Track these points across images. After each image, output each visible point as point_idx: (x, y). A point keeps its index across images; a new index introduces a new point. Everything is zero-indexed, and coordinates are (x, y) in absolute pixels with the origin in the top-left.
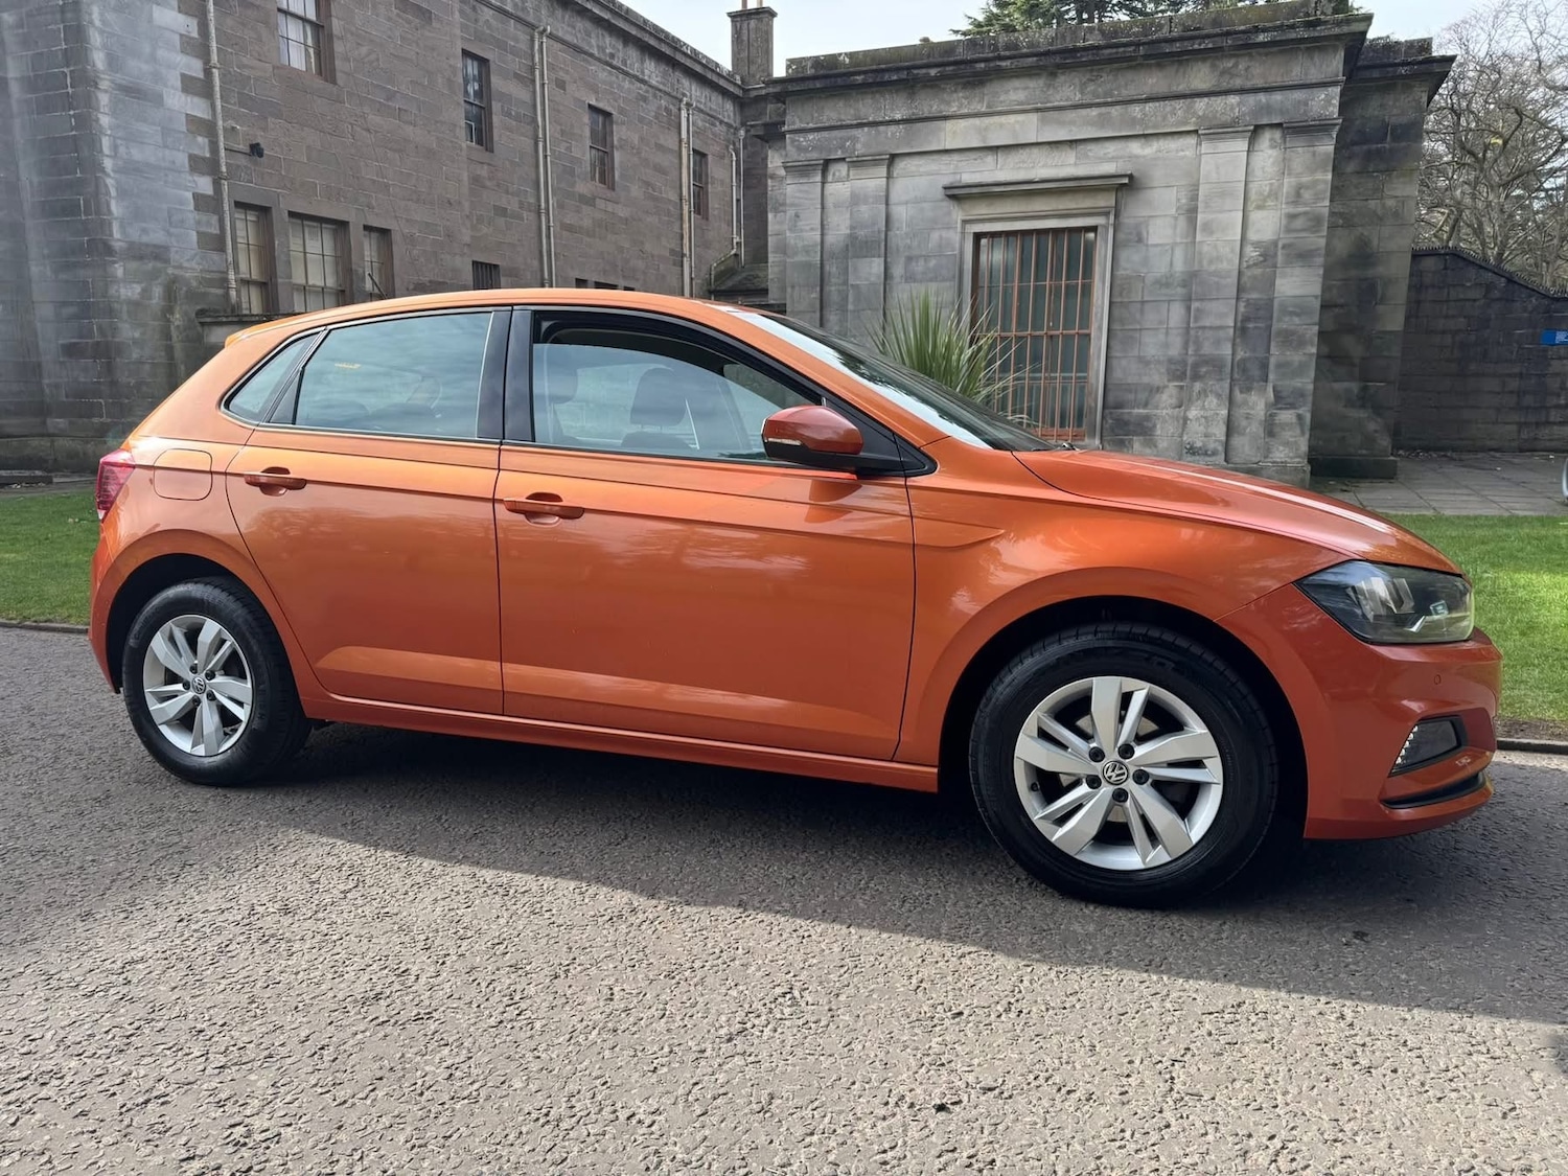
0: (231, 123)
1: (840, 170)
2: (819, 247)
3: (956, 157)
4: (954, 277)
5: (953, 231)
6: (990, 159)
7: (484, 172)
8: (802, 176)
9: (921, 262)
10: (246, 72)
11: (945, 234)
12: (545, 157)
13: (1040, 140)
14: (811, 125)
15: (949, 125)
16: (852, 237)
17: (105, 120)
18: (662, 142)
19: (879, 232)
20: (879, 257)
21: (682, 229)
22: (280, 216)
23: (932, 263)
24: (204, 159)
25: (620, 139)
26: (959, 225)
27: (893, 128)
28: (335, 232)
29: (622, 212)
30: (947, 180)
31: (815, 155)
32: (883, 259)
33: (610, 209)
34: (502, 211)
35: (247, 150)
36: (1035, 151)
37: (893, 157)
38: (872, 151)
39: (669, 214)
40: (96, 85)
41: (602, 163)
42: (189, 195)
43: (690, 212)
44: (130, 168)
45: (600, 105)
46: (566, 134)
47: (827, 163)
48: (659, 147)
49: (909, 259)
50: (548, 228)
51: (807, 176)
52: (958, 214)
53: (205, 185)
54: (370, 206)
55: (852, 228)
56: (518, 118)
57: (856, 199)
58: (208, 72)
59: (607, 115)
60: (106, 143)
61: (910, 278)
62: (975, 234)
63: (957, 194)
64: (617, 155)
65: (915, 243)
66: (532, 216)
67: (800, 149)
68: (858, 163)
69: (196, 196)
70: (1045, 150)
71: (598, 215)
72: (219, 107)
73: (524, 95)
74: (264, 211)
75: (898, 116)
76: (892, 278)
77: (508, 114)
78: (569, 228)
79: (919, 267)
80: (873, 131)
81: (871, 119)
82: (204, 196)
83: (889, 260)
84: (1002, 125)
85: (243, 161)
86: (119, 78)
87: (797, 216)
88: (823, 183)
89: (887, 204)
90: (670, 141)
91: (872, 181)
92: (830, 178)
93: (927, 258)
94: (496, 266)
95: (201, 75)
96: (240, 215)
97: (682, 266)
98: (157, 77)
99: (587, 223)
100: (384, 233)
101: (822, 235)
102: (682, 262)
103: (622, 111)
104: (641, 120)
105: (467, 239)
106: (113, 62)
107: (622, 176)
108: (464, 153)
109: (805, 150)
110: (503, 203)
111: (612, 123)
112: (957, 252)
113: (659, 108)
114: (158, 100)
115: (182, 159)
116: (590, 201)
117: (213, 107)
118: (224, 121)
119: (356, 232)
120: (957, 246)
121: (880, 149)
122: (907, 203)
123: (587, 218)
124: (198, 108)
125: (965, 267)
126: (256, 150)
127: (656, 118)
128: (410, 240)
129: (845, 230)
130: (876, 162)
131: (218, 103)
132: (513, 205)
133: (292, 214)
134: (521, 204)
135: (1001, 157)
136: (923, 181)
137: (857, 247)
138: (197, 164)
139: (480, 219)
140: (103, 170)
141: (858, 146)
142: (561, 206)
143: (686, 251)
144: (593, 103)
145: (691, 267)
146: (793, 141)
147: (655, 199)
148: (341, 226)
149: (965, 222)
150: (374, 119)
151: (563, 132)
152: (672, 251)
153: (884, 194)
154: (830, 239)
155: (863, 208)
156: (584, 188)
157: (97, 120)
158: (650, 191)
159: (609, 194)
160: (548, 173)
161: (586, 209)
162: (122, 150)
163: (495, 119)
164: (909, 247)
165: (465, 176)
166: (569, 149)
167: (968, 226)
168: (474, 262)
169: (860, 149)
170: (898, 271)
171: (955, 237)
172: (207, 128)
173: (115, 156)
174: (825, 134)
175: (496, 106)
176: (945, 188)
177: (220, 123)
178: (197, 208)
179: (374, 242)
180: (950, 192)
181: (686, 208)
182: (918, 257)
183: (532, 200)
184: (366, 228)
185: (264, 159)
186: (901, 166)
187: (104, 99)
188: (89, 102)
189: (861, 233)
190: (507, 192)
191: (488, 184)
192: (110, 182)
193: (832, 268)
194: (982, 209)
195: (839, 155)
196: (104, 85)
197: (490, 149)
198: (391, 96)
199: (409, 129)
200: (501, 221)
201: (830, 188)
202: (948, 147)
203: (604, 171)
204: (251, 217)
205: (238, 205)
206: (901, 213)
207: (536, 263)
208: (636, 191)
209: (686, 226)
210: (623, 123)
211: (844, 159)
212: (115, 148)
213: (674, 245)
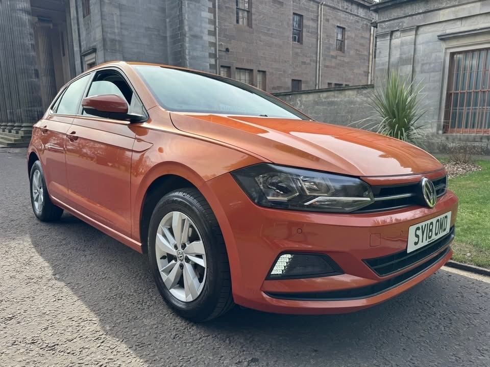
0: (221, 43)
1: (398, 34)
2: (387, 63)
3: (444, 24)
4: (441, 70)
5: (442, 52)
6: (459, 23)
7: (299, 51)
8: (382, 38)
9: (428, 66)
10: (226, 27)
11: (438, 54)
12: (320, 44)
13: (481, 13)
14: (387, 19)
15: (441, 12)
16: (400, 58)
17: (187, 45)
18: (363, 35)
19: (411, 55)
20: (411, 64)
21: (369, 64)
22: (233, 69)
23: (432, 65)
24: (213, 54)
25: (348, 36)
26: (444, 50)
27: (419, 16)
28: (249, 73)
29: (346, 60)
30: (439, 34)
31: (388, 30)
32: (412, 65)
33: (342, 59)
34: (304, 63)
35: (225, 50)
36: (479, 18)
37: (418, 27)
38: (410, 25)
39: (364, 59)
40: (185, 36)
41: (341, 44)
42: (208, 64)
43: (372, 58)
44: (193, 58)
45: (341, 26)
46: (329, 36)
47: (392, 32)
48: (362, 37)
49: (423, 65)
50: (319, 67)
51: (385, 37)
52: (444, 45)
53: (213, 61)
54: (260, 64)
55: (401, 54)
56: (311, 33)
57: (402, 44)
58: (215, 29)
59: (344, 29)
60: (187, 51)
61: (422, 72)
62: (451, 53)
63: (443, 38)
64: (346, 41)
65: (426, 58)
66: (314, 64)
67: (382, 28)
68: (404, 31)
69: (210, 65)
70: (483, 16)
71: (338, 61)
72: (217, 39)
73: (315, 25)
74: (229, 68)
75: (421, 11)
76: (415, 72)
77: (308, 32)
78: (327, 67)
79: (426, 67)
80: (410, 18)
81: (410, 14)
82: (212, 65)
83: (415, 65)
84: (464, 9)
85: (224, 53)
86: (192, 33)
87: (380, 52)
88: (391, 40)
89: (415, 44)
90: (367, 35)
91: (409, 37)
92: (393, 37)
93: (430, 64)
94: (301, 81)
95: (213, 30)
96: (222, 69)
97: (368, 77)
98: (202, 32)
99: (333, 64)
100: (264, 72)
101: (389, 58)
102: (368, 75)
103: (349, 27)
104: (356, 29)
105: (290, 72)
106: (190, 29)
107: (348, 48)
108: (291, 45)
109: (385, 28)
110: (305, 60)
111: (345, 31)
112: (443, 61)
113: (363, 24)
114: (201, 38)
115: (207, 54)
116: (335, 57)
117: (216, 38)
118: (219, 42)
119: (255, 72)
120: (443, 58)
121: (413, 24)
122: (423, 43)
123: (333, 63)
124: (212, 39)
125: (446, 66)
126: (227, 50)
127: (362, 28)
128: (272, 74)
129: (398, 56)
130: (411, 30)
131: (217, 37)
132: (308, 61)
133: (237, 68)
134: (311, 60)
135: (464, 22)
136: (430, 34)
137: (402, 62)
138: (211, 55)
139: (297, 66)
140: (186, 59)
141: (405, 24)
142: (324, 59)
143: (370, 71)
144: (339, 25)
145: (371, 77)
146: (380, 26)
147: (360, 55)
148: (251, 71)
149: (446, 49)
150: (263, 37)
151: (327, 36)
152: (364, 72)
153: (413, 41)
154: (392, 59)
155: (405, 47)
156: (333, 53)
157: (185, 45)
158: (358, 52)
159: (342, 54)
160: (321, 50)
161: (334, 60)
162: (191, 53)
163: (304, 34)
164: (423, 60)
165: (291, 52)
166: (329, 41)
167: (447, 50)
168: (293, 80)
169: (405, 25)
170: (418, 69)
171: (442, 55)
172: (213, 45)
173: (189, 55)
174: (392, 22)
175: (304, 30)
176: (438, 36)
177: (218, 43)
178: (210, 68)
179: (261, 75)
180: (440, 38)
181: (371, 57)
182: (426, 63)
183: (315, 59)
184: (259, 71)
185: (229, 52)
186: (421, 29)
187: (187, 39)
188: (183, 40)
189: (404, 56)
190: (306, 56)
191: (300, 54)
192: (188, 62)
193: (393, 70)
194: (454, 43)
195: (397, 28)
196: (187, 35)
197: (302, 44)
198: (269, 30)
199: (274, 39)
200: (304, 66)
201: (393, 41)
202: (441, 20)
203: (341, 47)
204: (226, 70)
205: (222, 66)
206: (420, 47)
207: (314, 79)
208: (352, 52)
209: (371, 63)
210: (349, 31)
211: (398, 30)
212: (189, 52)
213: (365, 69)
